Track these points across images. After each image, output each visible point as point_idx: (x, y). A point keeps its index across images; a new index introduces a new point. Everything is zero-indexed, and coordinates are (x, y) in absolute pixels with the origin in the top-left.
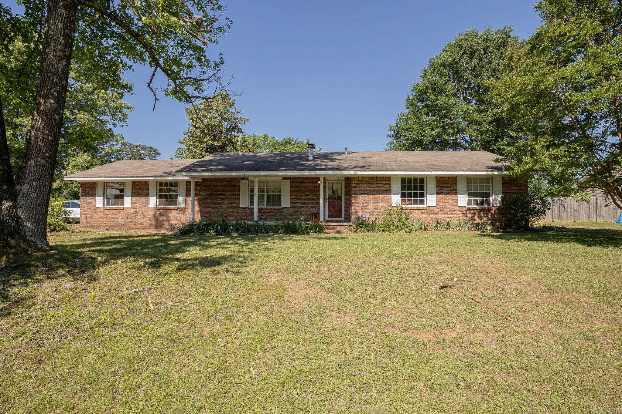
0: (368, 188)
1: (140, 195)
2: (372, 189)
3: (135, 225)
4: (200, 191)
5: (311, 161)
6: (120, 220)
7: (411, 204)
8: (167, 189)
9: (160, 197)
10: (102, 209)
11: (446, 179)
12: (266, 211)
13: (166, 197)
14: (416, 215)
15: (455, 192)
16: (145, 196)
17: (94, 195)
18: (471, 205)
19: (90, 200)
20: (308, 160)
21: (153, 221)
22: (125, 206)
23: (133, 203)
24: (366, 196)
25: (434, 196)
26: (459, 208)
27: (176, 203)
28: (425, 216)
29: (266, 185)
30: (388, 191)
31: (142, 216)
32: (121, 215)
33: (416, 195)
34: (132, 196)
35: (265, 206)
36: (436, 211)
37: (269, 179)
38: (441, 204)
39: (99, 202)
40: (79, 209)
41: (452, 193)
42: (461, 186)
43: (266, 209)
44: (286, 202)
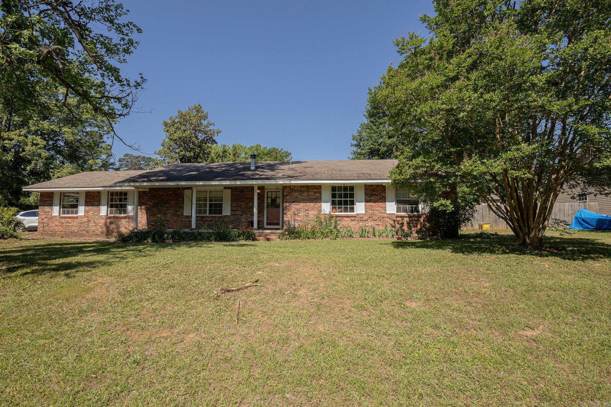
0: (299, 196)
1: (93, 205)
2: (303, 197)
3: (87, 232)
4: (147, 200)
5: (252, 171)
6: (73, 228)
7: (341, 212)
8: (117, 198)
9: (112, 206)
10: (58, 218)
11: (374, 187)
12: (208, 219)
13: (116, 206)
14: (346, 222)
15: (383, 199)
16: (97, 205)
17: (51, 205)
18: (401, 212)
19: (47, 209)
20: (250, 170)
21: (104, 229)
22: (79, 215)
23: (86, 212)
24: (297, 205)
25: (363, 204)
26: (388, 216)
27: (125, 212)
28: (355, 223)
29: (208, 193)
30: (318, 199)
31: (94, 224)
32: (75, 223)
33: (346, 203)
34: (85, 206)
35: (208, 214)
36: (365, 218)
37: (212, 189)
38: (370, 212)
39: (56, 210)
40: (37, 218)
41: (381, 201)
42: (390, 193)
43: (207, 217)
44: (227, 211)
